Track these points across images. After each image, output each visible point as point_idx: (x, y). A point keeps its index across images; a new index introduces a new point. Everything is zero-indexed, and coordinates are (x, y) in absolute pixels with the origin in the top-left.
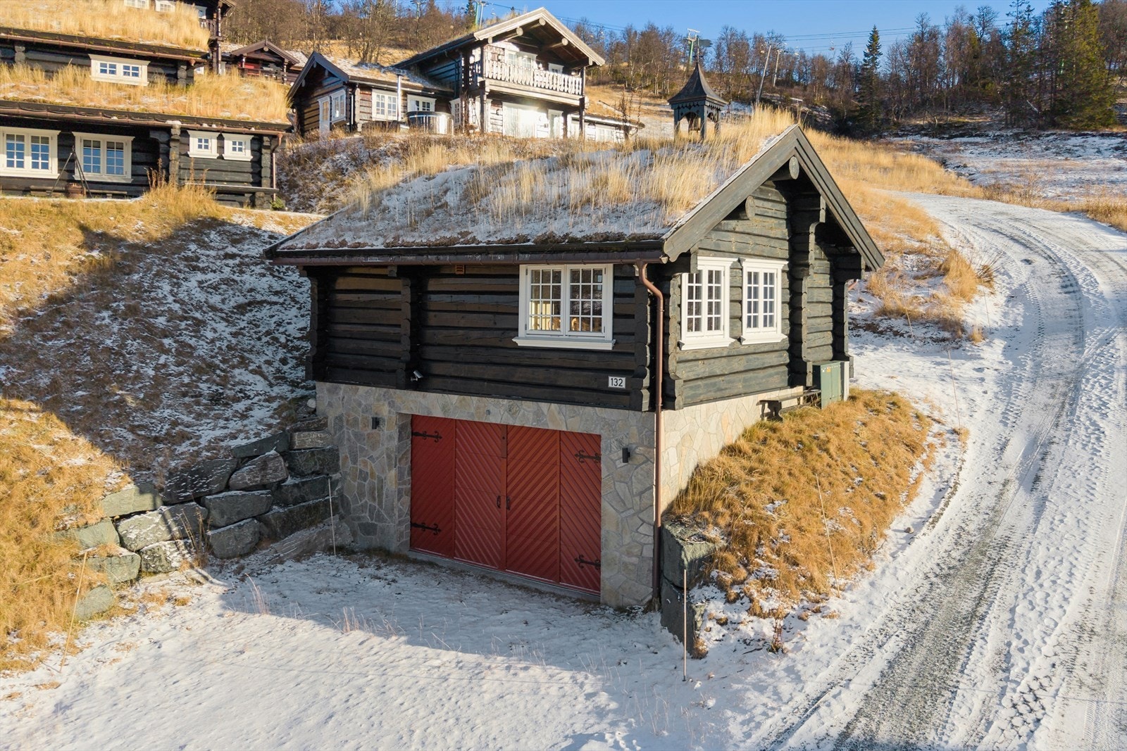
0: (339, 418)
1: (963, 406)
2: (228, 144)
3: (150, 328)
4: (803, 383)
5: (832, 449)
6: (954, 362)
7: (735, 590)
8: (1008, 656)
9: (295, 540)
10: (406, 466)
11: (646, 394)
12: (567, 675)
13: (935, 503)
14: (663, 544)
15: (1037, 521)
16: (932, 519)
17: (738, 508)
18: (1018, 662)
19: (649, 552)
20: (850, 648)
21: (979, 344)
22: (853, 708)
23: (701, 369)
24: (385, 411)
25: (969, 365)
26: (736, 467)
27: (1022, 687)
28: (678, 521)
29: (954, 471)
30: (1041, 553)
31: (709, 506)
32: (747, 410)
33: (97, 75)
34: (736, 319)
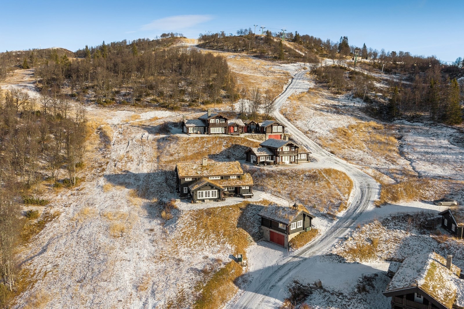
0: (264, 229)
1: (324, 231)
2: (246, 187)
3: (247, 219)
4: (304, 230)
5: (305, 237)
6: (330, 223)
7: (292, 248)
9: (261, 240)
10: (270, 235)
11: (288, 234)
13: (312, 242)
17: (294, 242)
19: (287, 244)
20: (298, 252)
21: (335, 220)
23: (293, 231)
24: (268, 230)
26: (295, 238)
28: (289, 243)
29: (316, 239)
31: (292, 242)
32: (298, 233)
33: (231, 178)
34: (297, 226)
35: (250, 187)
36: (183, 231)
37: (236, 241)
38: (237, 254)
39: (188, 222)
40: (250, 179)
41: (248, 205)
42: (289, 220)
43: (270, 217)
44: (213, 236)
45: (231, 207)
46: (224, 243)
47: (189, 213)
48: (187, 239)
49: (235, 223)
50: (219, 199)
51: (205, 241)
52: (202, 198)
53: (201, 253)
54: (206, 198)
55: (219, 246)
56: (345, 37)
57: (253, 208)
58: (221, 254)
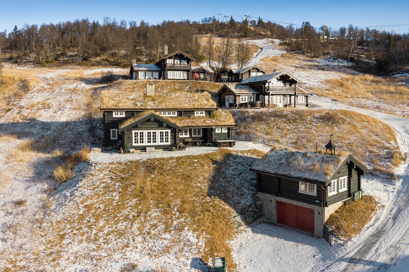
0: (263, 199)
1: (387, 199)
2: (223, 129)
3: (228, 181)
4: (351, 197)
5: (355, 211)
6: (389, 185)
7: (337, 236)
8: (378, 249)
9: (259, 220)
10: (276, 209)
11: (322, 204)
12: (311, 247)
13: (374, 222)
14: (325, 228)
15: (392, 227)
16: (373, 225)
17: (338, 223)
18: (379, 250)
19: (323, 229)
20: (354, 246)
21: (396, 180)
22: (353, 254)
23: (332, 198)
24: (273, 199)
25: (392, 187)
26: (337, 215)
27: (378, 253)
28: (328, 224)
29: (380, 215)
30: (390, 233)
31: (333, 222)
32: (340, 204)
33: (196, 115)
34: (338, 188)
35: (229, 129)
36: (88, 203)
37: (208, 224)
38: (212, 255)
39: (103, 185)
40: (228, 117)
41: (229, 155)
42: (326, 174)
43: (279, 172)
44: (154, 213)
45: (196, 157)
46: (180, 229)
47: (108, 167)
48: (92, 220)
49: (205, 186)
50: (174, 146)
51: (136, 226)
52: (142, 144)
53: (119, 256)
54: (149, 144)
55: (168, 236)
56: (307, 23)
57: (238, 160)
58: (172, 256)
